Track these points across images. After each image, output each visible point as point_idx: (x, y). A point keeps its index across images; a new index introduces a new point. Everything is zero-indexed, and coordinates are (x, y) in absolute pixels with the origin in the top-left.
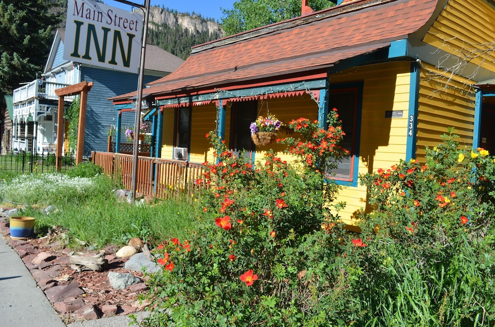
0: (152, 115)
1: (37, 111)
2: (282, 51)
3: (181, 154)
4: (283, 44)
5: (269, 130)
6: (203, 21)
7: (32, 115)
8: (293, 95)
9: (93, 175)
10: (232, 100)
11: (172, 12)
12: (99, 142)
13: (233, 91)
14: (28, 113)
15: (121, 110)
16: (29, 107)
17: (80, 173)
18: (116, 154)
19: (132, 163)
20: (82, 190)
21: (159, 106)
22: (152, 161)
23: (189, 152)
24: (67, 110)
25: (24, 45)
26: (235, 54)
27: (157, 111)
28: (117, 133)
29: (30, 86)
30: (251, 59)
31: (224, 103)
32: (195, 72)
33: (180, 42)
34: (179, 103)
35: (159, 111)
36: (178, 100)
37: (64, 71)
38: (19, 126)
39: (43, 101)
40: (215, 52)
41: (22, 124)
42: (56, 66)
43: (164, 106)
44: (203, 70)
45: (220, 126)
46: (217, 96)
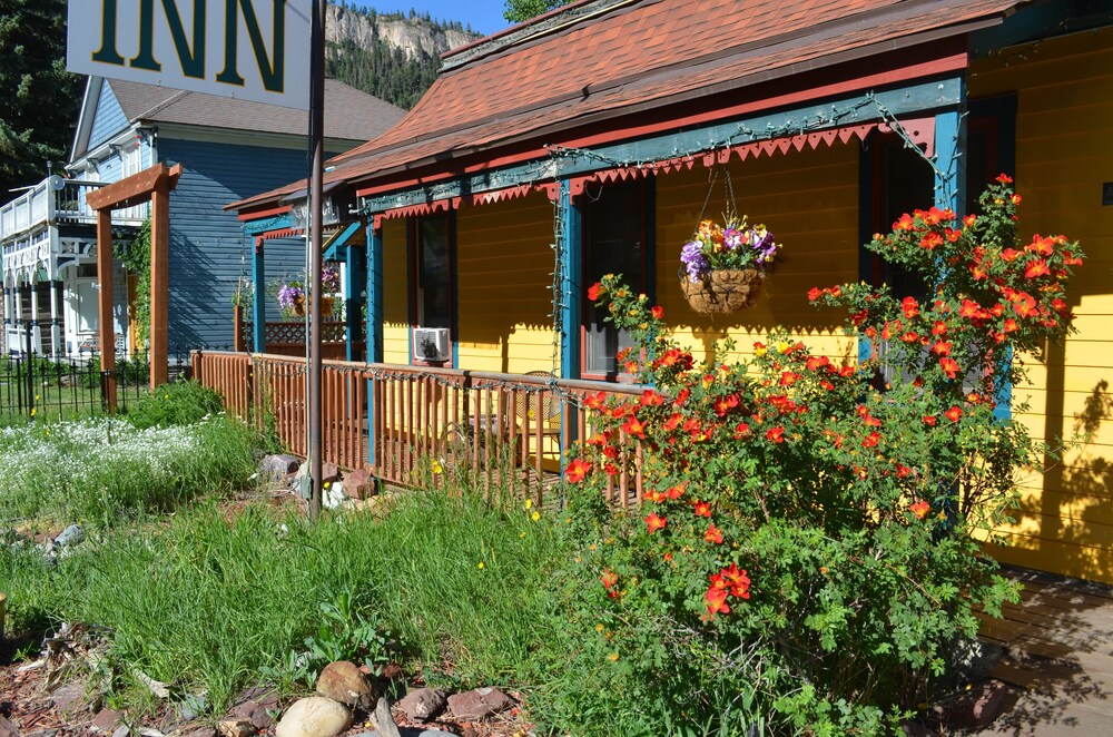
0: (345, 245)
1: (56, 256)
2: (720, 31)
3: (434, 345)
4: (717, 14)
5: (737, 262)
6: (436, 30)
7: (45, 264)
8: (829, 143)
9: (197, 417)
10: (603, 177)
11: (364, 13)
12: (213, 321)
13: (607, 149)
14: (35, 262)
15: (261, 234)
16: (37, 245)
17: (161, 413)
18: (254, 355)
19: (301, 379)
20: (165, 469)
21: (370, 214)
22: (358, 373)
23: (455, 338)
24: (129, 247)
25: (18, 99)
26: (569, 60)
27: (362, 230)
28: (255, 297)
29: (35, 195)
30: (625, 65)
31: (575, 187)
32: (459, 118)
33: (387, 81)
34: (430, 201)
35: (369, 230)
36: (427, 192)
37: (116, 153)
38: (17, 295)
39: (68, 228)
40: (509, 59)
41: (25, 290)
42: (97, 144)
43: (383, 212)
44: (482, 109)
45: (566, 261)
46: (552, 169)
